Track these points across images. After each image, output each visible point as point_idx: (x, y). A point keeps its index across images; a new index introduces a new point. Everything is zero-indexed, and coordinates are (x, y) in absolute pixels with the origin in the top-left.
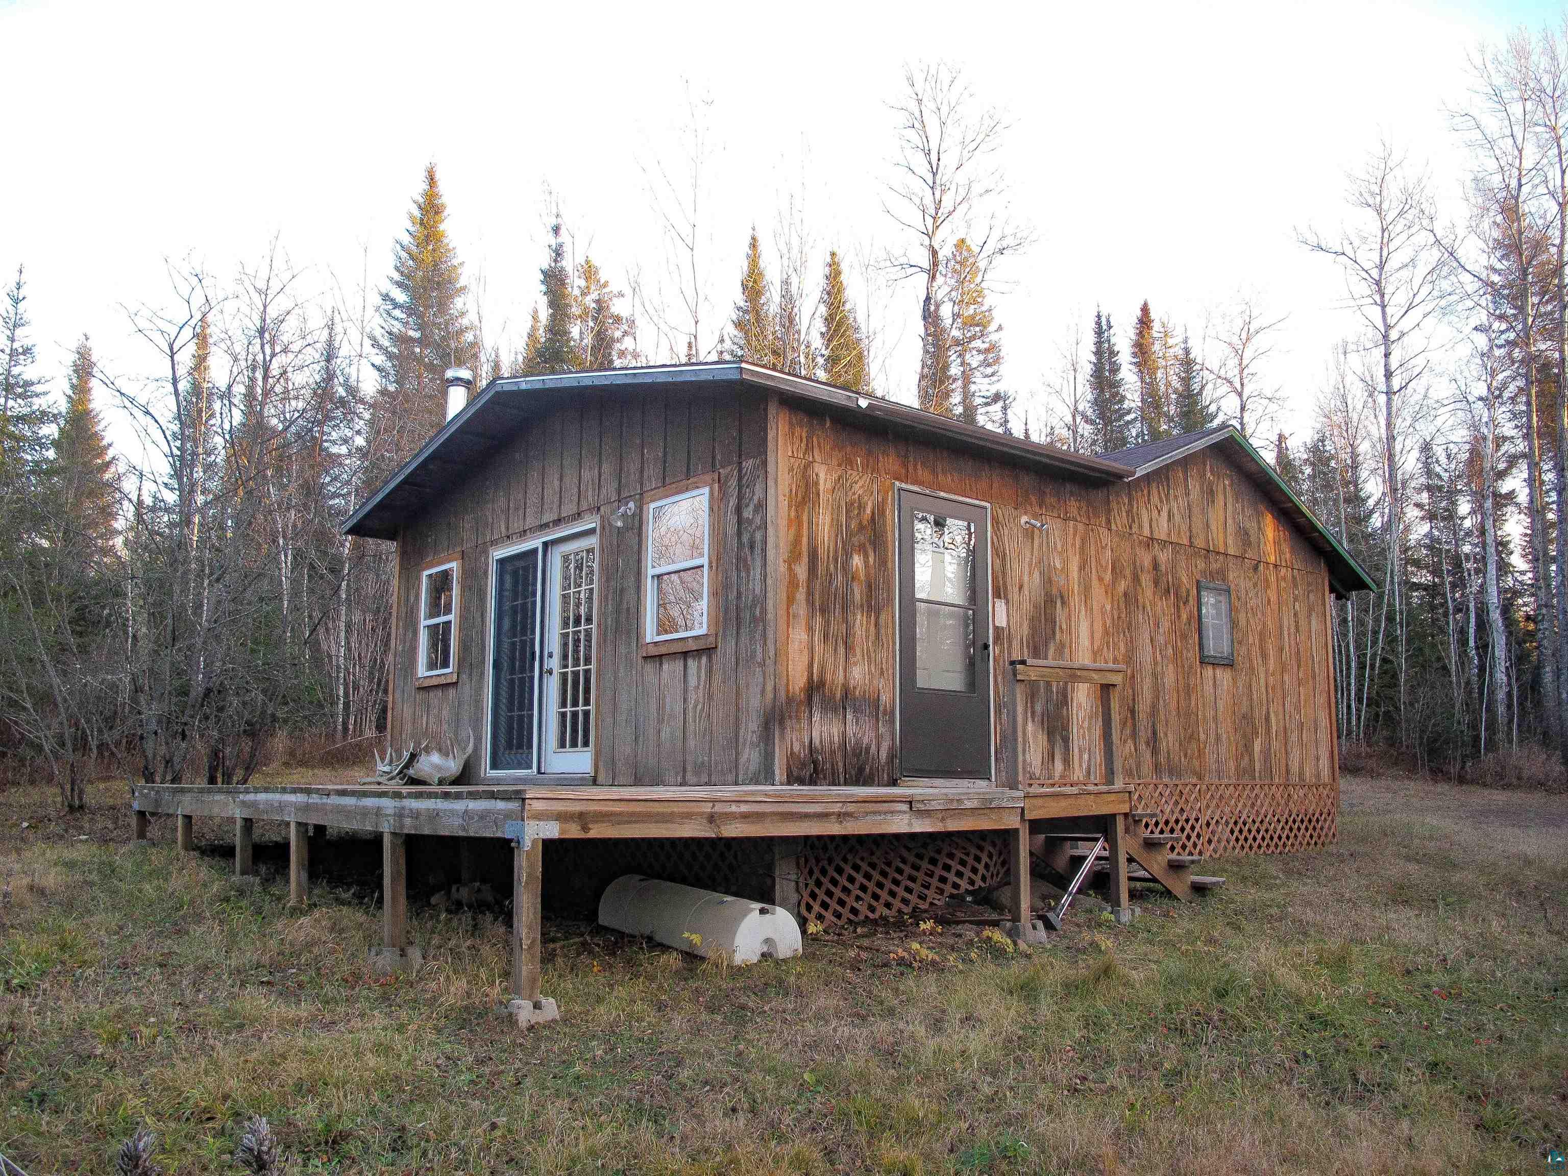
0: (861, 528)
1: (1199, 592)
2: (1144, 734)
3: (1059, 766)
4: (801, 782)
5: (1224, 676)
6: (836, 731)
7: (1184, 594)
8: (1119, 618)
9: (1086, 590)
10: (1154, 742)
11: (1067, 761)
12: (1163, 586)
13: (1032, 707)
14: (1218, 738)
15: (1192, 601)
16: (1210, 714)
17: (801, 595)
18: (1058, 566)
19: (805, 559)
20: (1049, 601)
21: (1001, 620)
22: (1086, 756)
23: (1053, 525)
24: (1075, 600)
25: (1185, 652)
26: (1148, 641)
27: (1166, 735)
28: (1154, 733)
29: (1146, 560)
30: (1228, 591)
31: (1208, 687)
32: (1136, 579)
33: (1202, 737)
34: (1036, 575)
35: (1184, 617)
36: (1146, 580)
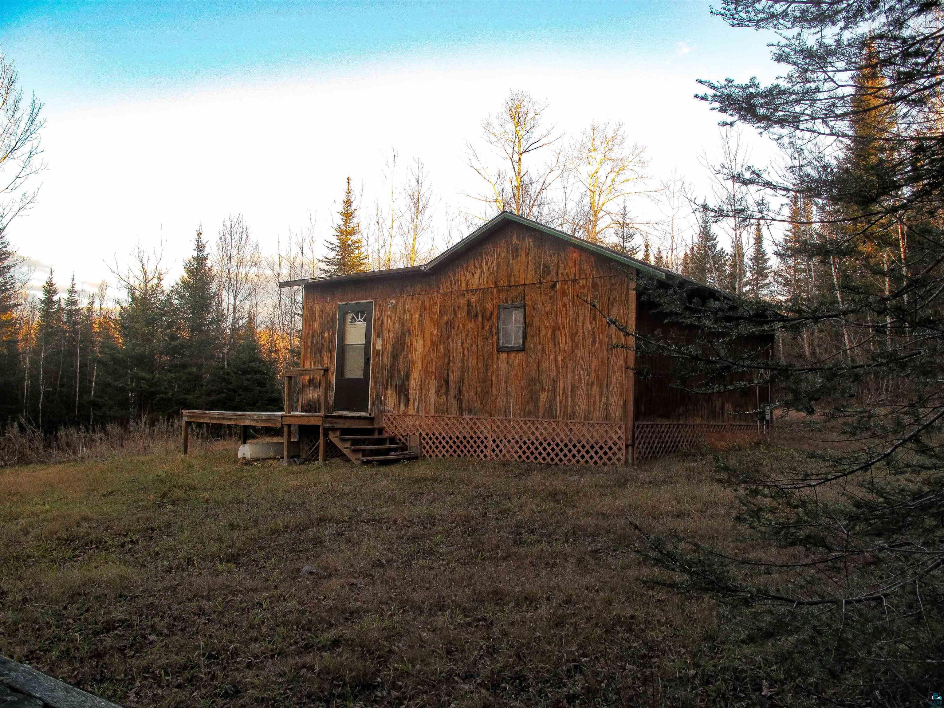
0: (328, 322)
1: (499, 312)
2: (453, 392)
3: (402, 408)
4: (306, 411)
5: (517, 358)
6: (317, 395)
7: (489, 315)
8: (441, 335)
9: (422, 327)
10: (459, 397)
11: (407, 405)
12: (472, 314)
13: (391, 382)
14: (508, 394)
15: (494, 319)
16: (502, 379)
17: (309, 350)
18: (408, 317)
19: (311, 339)
20: (403, 335)
21: (379, 347)
22: (417, 404)
23: (407, 300)
24: (416, 333)
25: (486, 347)
26: (460, 344)
27: (468, 392)
28: (460, 392)
29: (462, 302)
30: (524, 307)
31: (503, 366)
32: (455, 314)
33: (495, 392)
34: (397, 325)
35: (487, 328)
36: (461, 314)
